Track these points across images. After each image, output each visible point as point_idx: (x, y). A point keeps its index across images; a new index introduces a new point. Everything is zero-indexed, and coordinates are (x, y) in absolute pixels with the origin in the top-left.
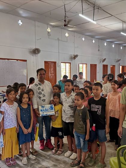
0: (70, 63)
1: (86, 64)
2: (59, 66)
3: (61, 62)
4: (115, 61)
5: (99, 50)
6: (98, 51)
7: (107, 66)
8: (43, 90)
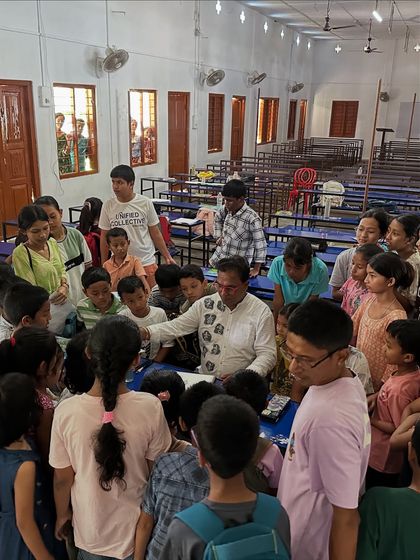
0: (92, 88)
1: (154, 91)
2: (47, 101)
3: (56, 85)
4: (245, 81)
5: (197, 32)
6: (196, 35)
7: (221, 98)
8: (219, 330)
